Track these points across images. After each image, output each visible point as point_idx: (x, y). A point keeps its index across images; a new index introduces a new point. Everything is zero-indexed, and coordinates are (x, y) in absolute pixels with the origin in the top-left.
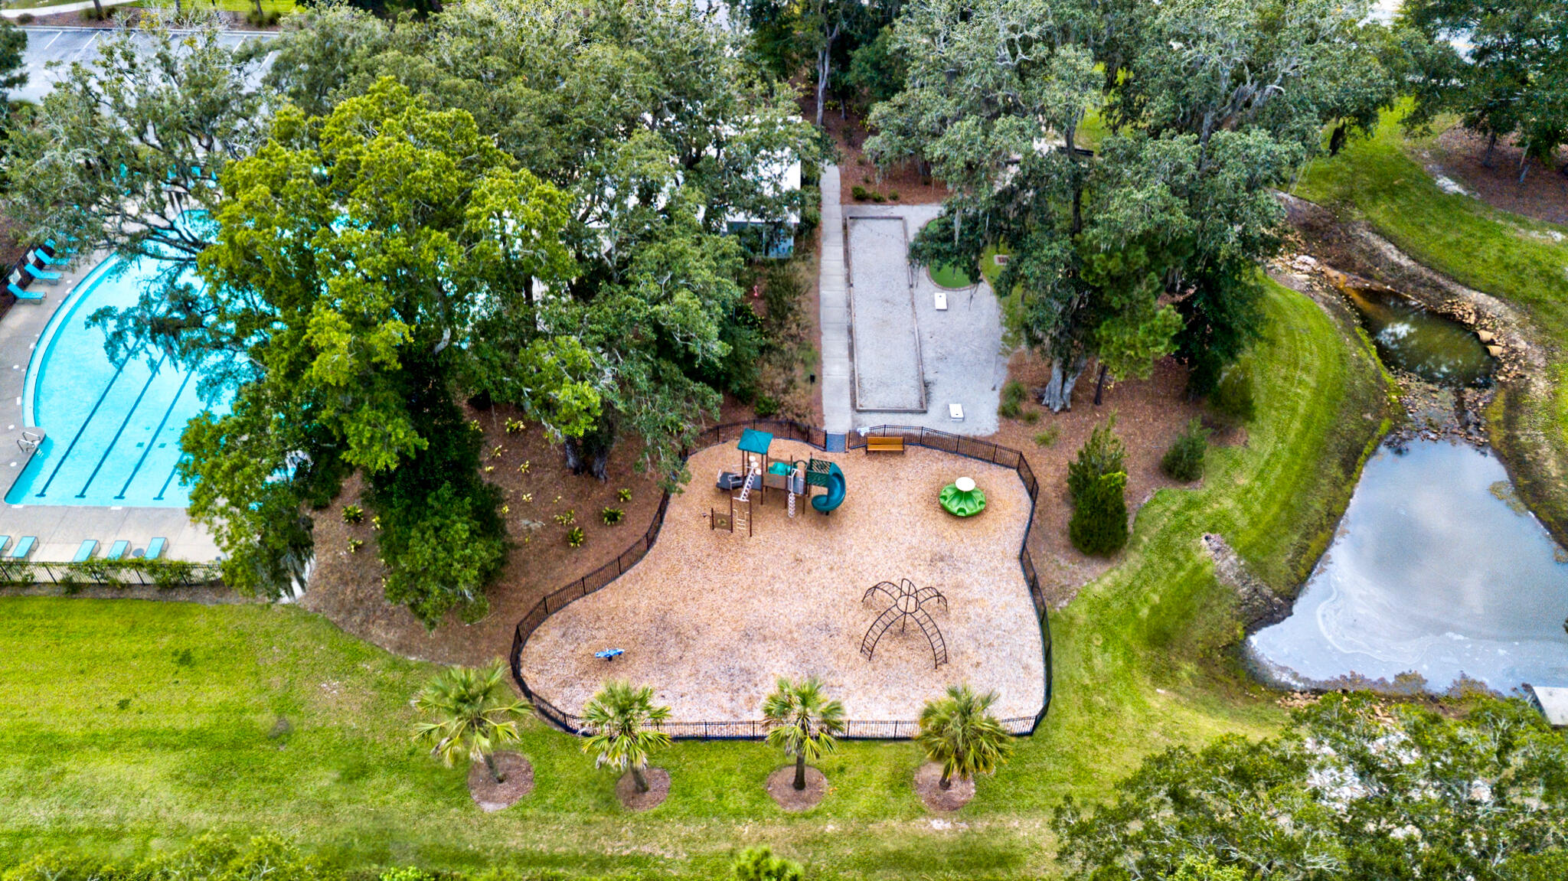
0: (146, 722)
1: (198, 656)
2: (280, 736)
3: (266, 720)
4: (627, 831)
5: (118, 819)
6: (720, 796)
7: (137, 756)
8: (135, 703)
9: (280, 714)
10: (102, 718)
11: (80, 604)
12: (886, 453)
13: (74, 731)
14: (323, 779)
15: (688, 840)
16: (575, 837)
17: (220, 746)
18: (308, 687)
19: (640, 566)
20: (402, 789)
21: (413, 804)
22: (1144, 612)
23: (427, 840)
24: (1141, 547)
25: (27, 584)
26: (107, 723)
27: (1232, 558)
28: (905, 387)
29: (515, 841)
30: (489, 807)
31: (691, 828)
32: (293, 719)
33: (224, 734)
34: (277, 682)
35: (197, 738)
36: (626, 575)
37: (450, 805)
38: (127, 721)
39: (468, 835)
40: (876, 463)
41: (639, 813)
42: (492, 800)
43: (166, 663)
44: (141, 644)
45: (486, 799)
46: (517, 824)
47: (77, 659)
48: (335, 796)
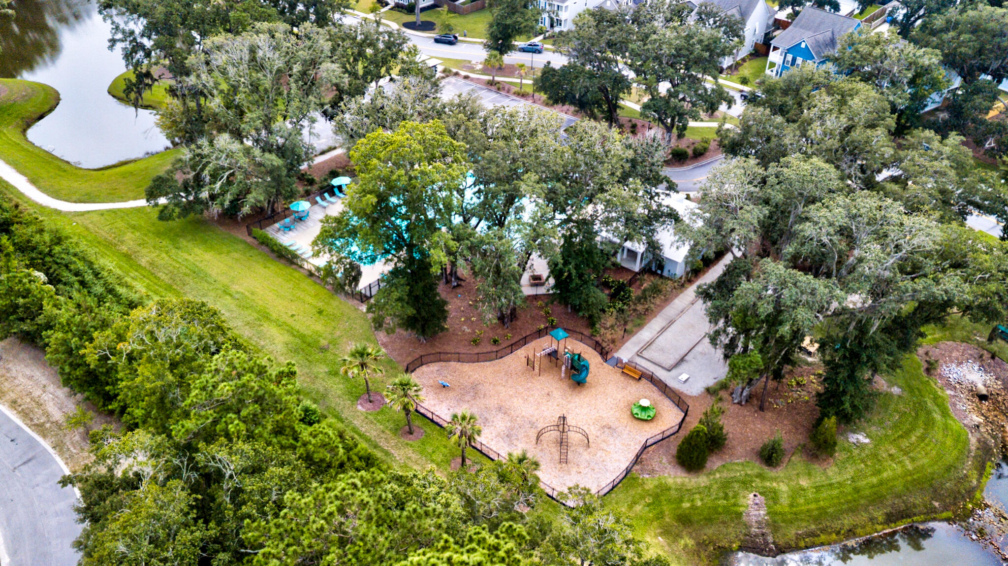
0: (293, 324)
1: (324, 313)
2: (323, 350)
3: (323, 342)
4: (393, 442)
5: (263, 347)
6: (434, 452)
7: (282, 332)
8: (296, 318)
9: (329, 343)
10: (284, 316)
11: (309, 281)
12: (631, 376)
13: (274, 316)
14: (323, 369)
15: (410, 458)
16: (375, 433)
17: (304, 342)
18: (345, 340)
19: (488, 363)
20: (341, 386)
21: (339, 392)
22: (686, 505)
23: (333, 405)
24: (712, 477)
25: (301, 267)
26: (285, 318)
27: (762, 512)
28: (671, 356)
29: (357, 423)
30: (360, 407)
31: (413, 455)
32: (331, 346)
33: (309, 340)
34: (338, 333)
35: (302, 337)
36: (479, 364)
37: (349, 399)
38: (290, 321)
39: (346, 411)
40: (622, 378)
41: (402, 440)
42: (363, 406)
43: (314, 311)
44: (314, 302)
45: (361, 404)
46: (362, 418)
47: (293, 296)
48: (321, 376)
